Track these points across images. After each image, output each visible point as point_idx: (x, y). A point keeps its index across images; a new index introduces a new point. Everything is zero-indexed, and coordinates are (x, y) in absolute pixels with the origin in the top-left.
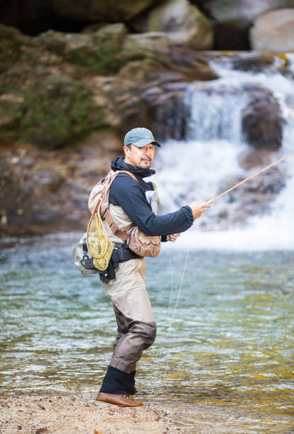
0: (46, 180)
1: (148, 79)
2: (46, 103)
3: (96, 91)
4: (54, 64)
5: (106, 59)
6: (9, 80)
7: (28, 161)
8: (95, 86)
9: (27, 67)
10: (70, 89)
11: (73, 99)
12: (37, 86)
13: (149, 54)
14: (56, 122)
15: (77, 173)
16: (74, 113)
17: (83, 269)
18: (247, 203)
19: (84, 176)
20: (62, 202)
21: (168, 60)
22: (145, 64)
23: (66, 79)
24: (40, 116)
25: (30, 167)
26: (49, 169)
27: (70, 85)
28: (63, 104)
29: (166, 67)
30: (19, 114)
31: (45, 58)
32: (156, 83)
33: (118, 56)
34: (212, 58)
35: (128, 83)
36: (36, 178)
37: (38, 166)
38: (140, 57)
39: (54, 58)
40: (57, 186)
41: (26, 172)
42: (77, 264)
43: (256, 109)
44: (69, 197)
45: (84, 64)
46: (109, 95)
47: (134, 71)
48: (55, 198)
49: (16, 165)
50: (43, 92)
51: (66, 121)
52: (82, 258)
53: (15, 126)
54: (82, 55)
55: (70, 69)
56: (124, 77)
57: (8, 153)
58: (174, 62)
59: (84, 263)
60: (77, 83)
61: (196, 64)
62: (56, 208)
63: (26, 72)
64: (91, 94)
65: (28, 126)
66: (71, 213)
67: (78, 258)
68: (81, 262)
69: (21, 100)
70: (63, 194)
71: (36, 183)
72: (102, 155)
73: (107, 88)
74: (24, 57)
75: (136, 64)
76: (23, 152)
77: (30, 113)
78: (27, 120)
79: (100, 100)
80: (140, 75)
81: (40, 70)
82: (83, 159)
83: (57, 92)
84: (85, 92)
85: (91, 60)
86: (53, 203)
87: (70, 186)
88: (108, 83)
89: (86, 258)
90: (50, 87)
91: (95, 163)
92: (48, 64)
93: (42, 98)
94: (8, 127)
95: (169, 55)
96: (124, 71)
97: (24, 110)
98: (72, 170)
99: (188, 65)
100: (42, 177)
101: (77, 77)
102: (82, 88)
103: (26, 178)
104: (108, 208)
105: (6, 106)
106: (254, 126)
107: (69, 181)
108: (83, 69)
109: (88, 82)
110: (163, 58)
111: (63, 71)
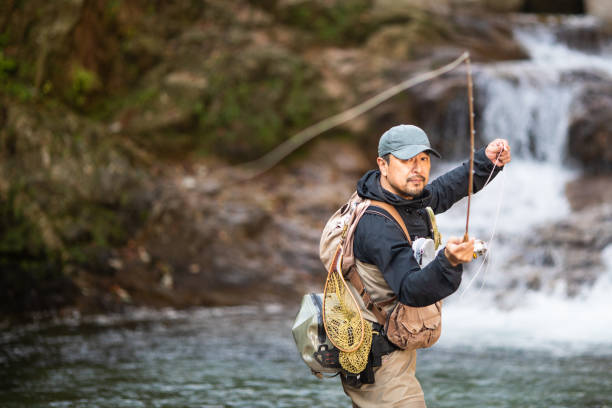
0: (240, 217)
1: (414, 56)
2: (243, 90)
3: (327, 73)
4: (260, 27)
5: (345, 21)
6: (182, 50)
7: (211, 184)
8: (325, 65)
9: (213, 30)
10: (284, 69)
11: (289, 84)
12: (229, 62)
13: (417, 16)
14: (258, 121)
15: (292, 207)
16: (291, 108)
17: (318, 367)
18: (575, 267)
19: (303, 212)
20: (264, 255)
21: (448, 27)
22: (410, 31)
23: (277, 51)
24: (233, 111)
25: (213, 194)
26: (244, 199)
27: (284, 60)
28: (272, 91)
29: (445, 37)
30: (199, 107)
31: (244, 16)
32: (427, 62)
33: (366, 17)
34: (522, 26)
35: (380, 62)
36: (223, 213)
37: (227, 194)
38: (402, 20)
39: (259, 16)
40: (257, 227)
41: (207, 202)
42: (308, 358)
43: (593, 112)
44: (278, 247)
45: (308, 27)
46: (350, 81)
47: (391, 42)
48: (253, 246)
49: (191, 190)
50: (238, 71)
51: (276, 120)
52: (316, 349)
53: (191, 126)
54: (306, 13)
55: (285, 35)
56: (374, 52)
57: (178, 169)
58: (460, 30)
59: (320, 357)
60: (296, 60)
61: (495, 34)
62: (254, 265)
63: (212, 39)
64: (318, 77)
65: (212, 128)
66: (279, 272)
67: (309, 348)
68: (315, 355)
69: (201, 82)
70: (267, 240)
71: (223, 221)
72: (335, 179)
73: (346, 69)
74: (209, 13)
75: (394, 31)
76: (202, 169)
77: (216, 107)
78: (210, 118)
79: (333, 89)
80: (401, 49)
81: (236, 35)
82: (301, 184)
83: (263, 72)
84: (309, 74)
85: (320, 23)
86: (251, 256)
87: (279, 229)
88: (347, 60)
89: (323, 349)
90: (251, 63)
91: (321, 192)
92: (249, 27)
93: (237, 82)
94: (179, 128)
95: (451, 18)
96: (375, 41)
97: (207, 99)
98: (284, 202)
99: (480, 34)
100: (232, 211)
101: (296, 48)
102: (304, 67)
103: (207, 213)
104: (354, 266)
105: (177, 92)
106: (590, 139)
107: (279, 219)
108: (307, 37)
109: (315, 59)
110: (440, 23)
111: (273, 39)
